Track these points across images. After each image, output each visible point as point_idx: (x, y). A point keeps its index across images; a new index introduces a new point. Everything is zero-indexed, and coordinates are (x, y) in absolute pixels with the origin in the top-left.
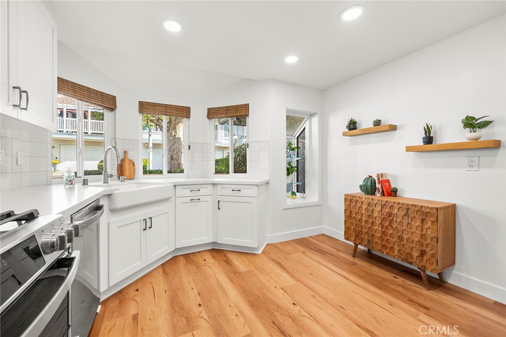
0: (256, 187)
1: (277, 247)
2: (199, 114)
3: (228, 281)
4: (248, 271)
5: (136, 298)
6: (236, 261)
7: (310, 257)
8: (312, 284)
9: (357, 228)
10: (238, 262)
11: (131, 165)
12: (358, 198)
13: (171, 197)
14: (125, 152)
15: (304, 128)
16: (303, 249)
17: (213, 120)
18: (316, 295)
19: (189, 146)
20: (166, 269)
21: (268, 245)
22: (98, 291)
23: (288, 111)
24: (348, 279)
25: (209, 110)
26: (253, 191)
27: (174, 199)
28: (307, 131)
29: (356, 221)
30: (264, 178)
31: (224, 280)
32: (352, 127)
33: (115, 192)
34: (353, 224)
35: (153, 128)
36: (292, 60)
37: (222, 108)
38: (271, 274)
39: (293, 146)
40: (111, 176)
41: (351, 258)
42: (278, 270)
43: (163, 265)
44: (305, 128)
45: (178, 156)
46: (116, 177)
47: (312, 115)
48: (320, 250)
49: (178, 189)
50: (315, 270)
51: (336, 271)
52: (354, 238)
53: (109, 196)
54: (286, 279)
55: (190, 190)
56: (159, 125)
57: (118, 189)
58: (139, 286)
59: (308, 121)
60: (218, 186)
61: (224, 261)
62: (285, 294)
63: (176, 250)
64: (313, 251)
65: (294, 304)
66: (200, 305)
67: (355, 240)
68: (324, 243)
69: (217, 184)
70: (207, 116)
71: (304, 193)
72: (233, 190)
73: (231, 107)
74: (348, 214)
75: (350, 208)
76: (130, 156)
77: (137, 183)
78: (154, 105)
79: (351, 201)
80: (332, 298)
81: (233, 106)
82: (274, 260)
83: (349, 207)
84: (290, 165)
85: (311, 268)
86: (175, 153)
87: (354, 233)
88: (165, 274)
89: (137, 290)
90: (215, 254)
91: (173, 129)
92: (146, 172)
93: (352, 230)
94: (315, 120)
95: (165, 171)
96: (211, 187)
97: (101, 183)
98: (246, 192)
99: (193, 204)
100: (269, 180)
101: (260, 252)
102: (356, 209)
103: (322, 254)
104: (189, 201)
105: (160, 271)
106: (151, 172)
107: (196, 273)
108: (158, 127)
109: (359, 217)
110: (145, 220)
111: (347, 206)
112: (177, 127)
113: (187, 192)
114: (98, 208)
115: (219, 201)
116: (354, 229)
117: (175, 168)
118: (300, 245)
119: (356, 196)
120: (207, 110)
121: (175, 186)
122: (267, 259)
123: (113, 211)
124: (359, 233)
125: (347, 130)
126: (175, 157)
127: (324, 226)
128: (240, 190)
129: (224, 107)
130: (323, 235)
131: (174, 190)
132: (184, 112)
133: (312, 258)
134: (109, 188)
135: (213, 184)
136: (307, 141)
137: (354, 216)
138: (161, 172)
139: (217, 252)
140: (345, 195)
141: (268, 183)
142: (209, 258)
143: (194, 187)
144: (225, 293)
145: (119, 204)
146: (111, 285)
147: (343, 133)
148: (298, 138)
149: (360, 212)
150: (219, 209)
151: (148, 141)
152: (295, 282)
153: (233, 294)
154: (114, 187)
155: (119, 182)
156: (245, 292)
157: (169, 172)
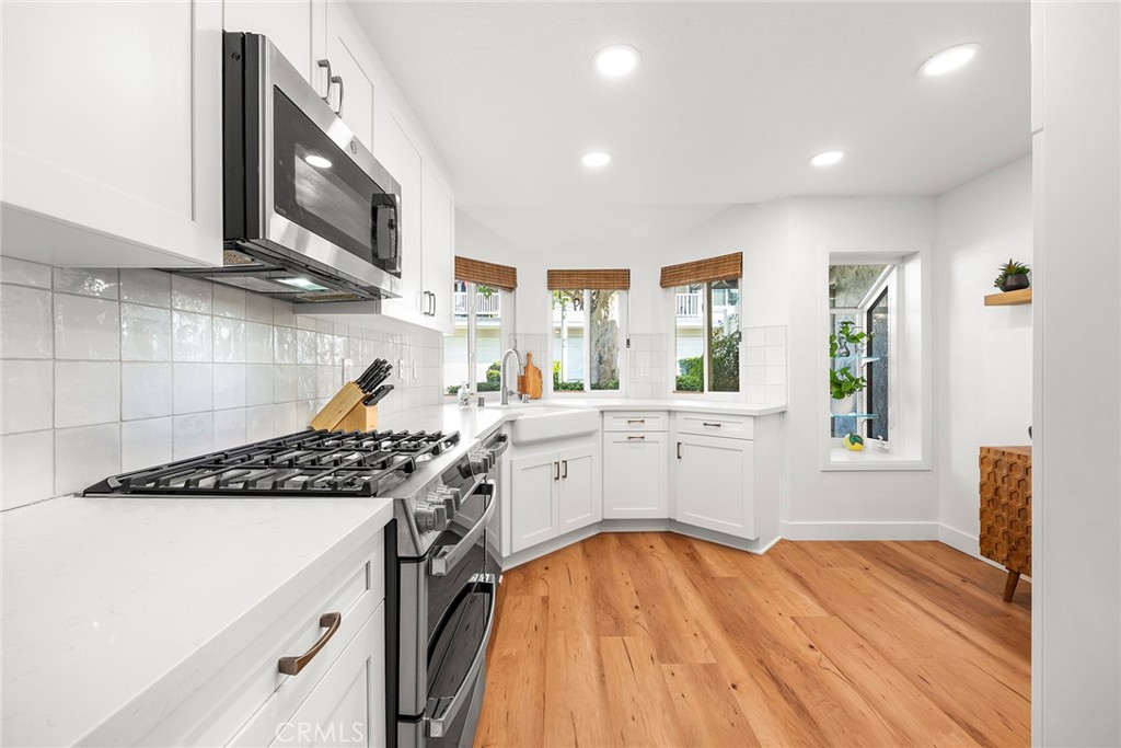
0: (752, 420)
1: (803, 549)
2: (645, 279)
3: (689, 585)
4: (730, 579)
5: (545, 577)
6: (710, 559)
7: (879, 580)
8: (865, 627)
9: (1012, 531)
10: (712, 560)
11: (537, 376)
12: (1015, 459)
13: (596, 431)
14: (528, 355)
15: (886, 291)
16: (867, 563)
17: (673, 288)
18: (865, 645)
19: (628, 341)
20: (589, 549)
21: (782, 542)
22: (500, 555)
23: (832, 256)
24: (965, 638)
25: (664, 270)
26: (747, 428)
27: (600, 436)
28: (892, 294)
29: (1010, 513)
30: (776, 401)
31: (681, 582)
32: (1011, 281)
33: (520, 418)
34: (1003, 519)
35: (569, 304)
36: (828, 159)
37: (688, 264)
38: (777, 592)
39: (857, 332)
40: (512, 393)
41: (999, 604)
42: (792, 587)
43: (583, 541)
44: (886, 288)
45: (612, 356)
46: (516, 396)
47: (904, 258)
48: (913, 571)
49: (607, 417)
50: (883, 605)
51: (940, 617)
52: (1005, 555)
53: (512, 422)
54: (807, 606)
55: (627, 420)
56: (577, 300)
57: (523, 414)
58: (549, 563)
59: (895, 271)
60: (678, 415)
61: (687, 554)
62: (797, 628)
63: (604, 522)
64: (890, 569)
65: (812, 647)
66: (637, 607)
67: (1007, 560)
68: (931, 559)
69: (675, 412)
70: (661, 284)
71: (885, 439)
72: (705, 424)
73: (706, 261)
74: (989, 496)
75: (996, 481)
76: (536, 361)
77: (545, 406)
78: (570, 273)
79: (996, 463)
80: (906, 660)
81: (711, 260)
82: (788, 571)
83: (992, 479)
84: (847, 375)
85: (875, 599)
86: (606, 349)
87: (1005, 543)
88: (587, 555)
89: (547, 568)
90: (671, 541)
91: (602, 306)
92: (557, 387)
93: (1000, 534)
94: (914, 270)
95: (587, 387)
96: (664, 416)
97: (499, 404)
98: (730, 428)
99: (632, 445)
100: (786, 407)
101: (761, 551)
102: (1010, 484)
103: (915, 579)
104: (626, 439)
105: (579, 550)
106: (566, 387)
107: (635, 563)
108: (577, 302)
109: (1020, 504)
110: (557, 463)
111: (986, 476)
112: (609, 301)
113: (621, 424)
114: (502, 438)
115: (679, 444)
116: (1005, 532)
117: (605, 380)
118: (861, 554)
119: (1010, 454)
120: (660, 271)
121: (603, 412)
122: (773, 566)
123: (518, 445)
124: (1018, 543)
125: (998, 291)
126: (605, 357)
127: (940, 523)
128: (719, 426)
129: (692, 264)
130: (936, 543)
131: (600, 419)
132: (619, 279)
133: (882, 582)
134: (509, 412)
135: (669, 411)
136: (892, 318)
137: (1004, 500)
138: (581, 388)
139: (678, 538)
140: (982, 448)
141: (783, 412)
142: (659, 543)
143: (635, 416)
144: (680, 601)
145: (524, 436)
146: (514, 551)
147: (986, 297)
148: (870, 312)
149: (1020, 491)
150: (679, 457)
151: (559, 325)
152: (826, 615)
153: (694, 605)
154: (516, 411)
155: (521, 403)
156: (716, 608)
157: (594, 387)
